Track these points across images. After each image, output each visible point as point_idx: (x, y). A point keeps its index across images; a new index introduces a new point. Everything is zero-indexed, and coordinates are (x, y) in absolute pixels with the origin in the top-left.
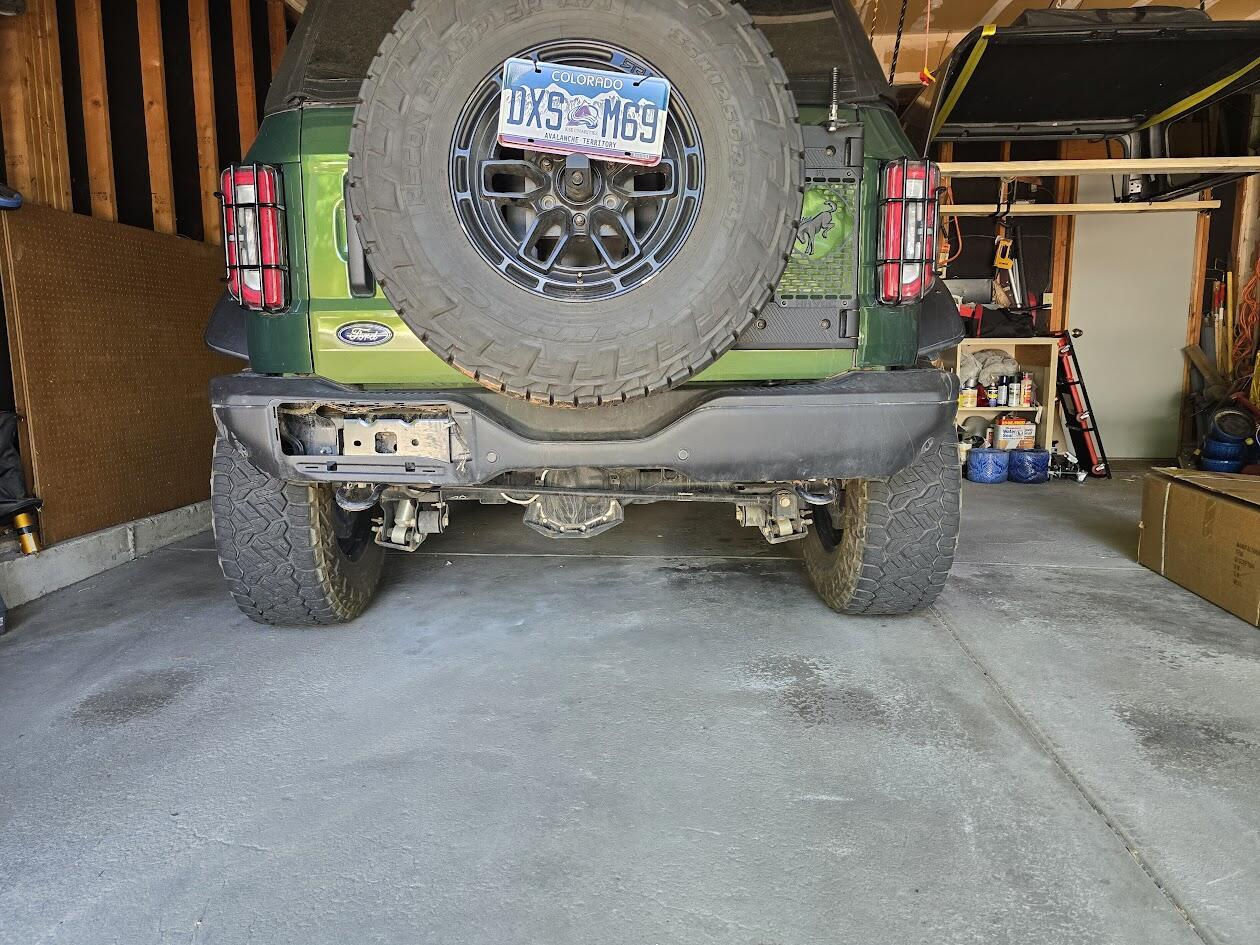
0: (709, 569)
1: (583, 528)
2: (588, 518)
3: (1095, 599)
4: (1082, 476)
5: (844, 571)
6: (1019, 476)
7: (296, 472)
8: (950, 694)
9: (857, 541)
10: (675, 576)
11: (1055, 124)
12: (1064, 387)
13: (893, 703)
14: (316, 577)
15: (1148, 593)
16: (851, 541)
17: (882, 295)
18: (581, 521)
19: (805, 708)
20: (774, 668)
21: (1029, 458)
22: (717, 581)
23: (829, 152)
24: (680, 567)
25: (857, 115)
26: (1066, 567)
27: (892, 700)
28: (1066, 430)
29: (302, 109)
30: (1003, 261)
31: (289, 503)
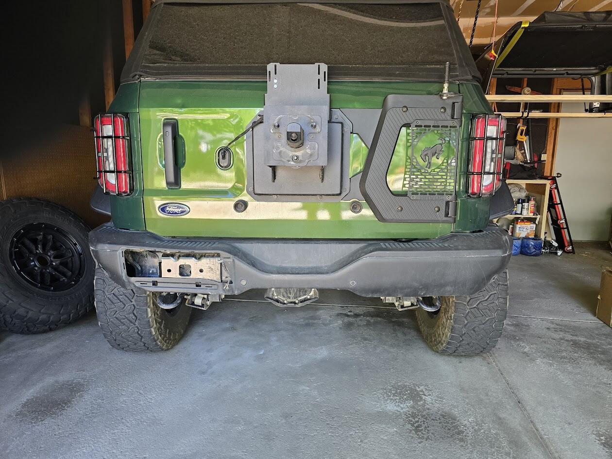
0: (365, 315)
1: (297, 302)
2: (300, 297)
3: (575, 344)
4: (560, 253)
5: (440, 334)
6: (526, 251)
7: (135, 286)
8: (500, 419)
9: (448, 321)
10: (346, 319)
11: (555, 69)
12: (552, 205)
13: (468, 424)
14: (151, 333)
15: (604, 340)
16: (445, 321)
17: (470, 191)
18: (296, 297)
19: (417, 427)
20: (400, 393)
21: (532, 243)
22: (368, 324)
23: (442, 110)
24: (349, 314)
25: (459, 87)
26: (557, 319)
27: (467, 421)
28: (551, 227)
29: (140, 81)
30: (521, 137)
31: (136, 295)
